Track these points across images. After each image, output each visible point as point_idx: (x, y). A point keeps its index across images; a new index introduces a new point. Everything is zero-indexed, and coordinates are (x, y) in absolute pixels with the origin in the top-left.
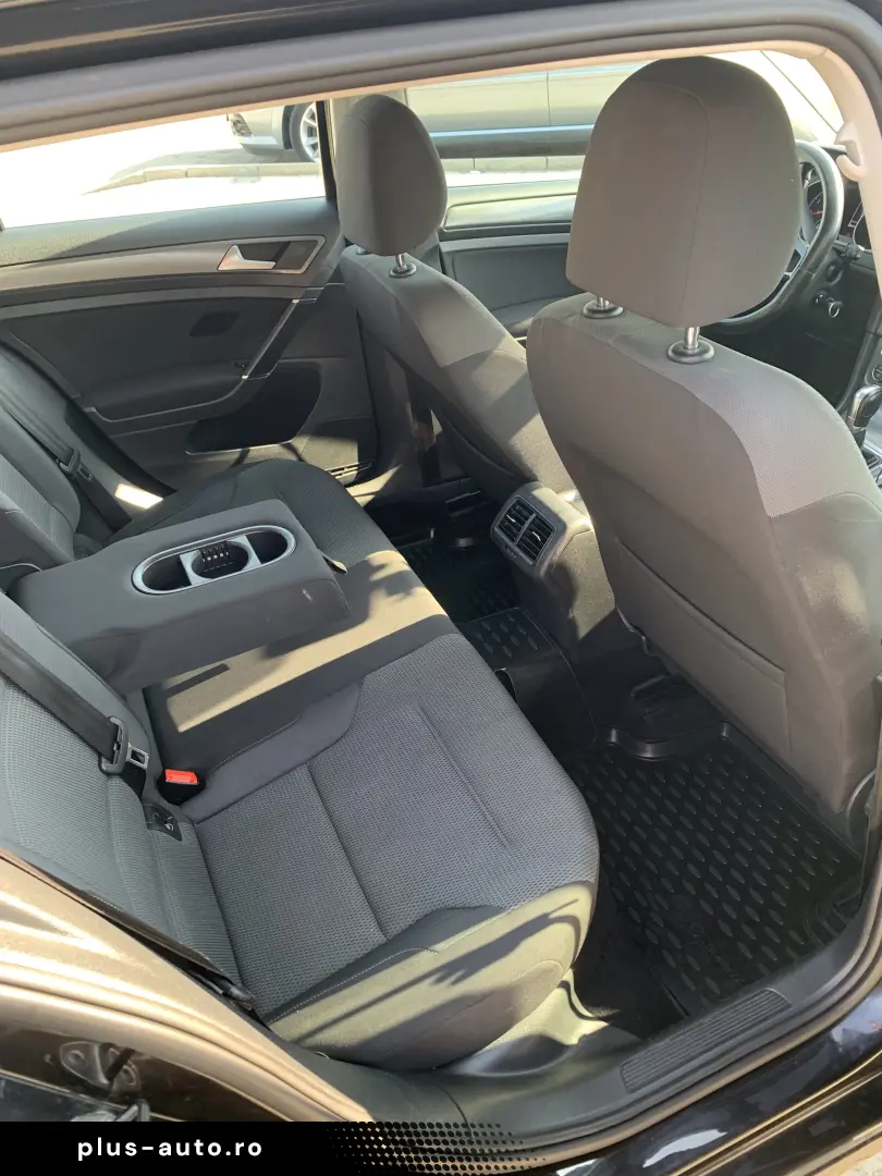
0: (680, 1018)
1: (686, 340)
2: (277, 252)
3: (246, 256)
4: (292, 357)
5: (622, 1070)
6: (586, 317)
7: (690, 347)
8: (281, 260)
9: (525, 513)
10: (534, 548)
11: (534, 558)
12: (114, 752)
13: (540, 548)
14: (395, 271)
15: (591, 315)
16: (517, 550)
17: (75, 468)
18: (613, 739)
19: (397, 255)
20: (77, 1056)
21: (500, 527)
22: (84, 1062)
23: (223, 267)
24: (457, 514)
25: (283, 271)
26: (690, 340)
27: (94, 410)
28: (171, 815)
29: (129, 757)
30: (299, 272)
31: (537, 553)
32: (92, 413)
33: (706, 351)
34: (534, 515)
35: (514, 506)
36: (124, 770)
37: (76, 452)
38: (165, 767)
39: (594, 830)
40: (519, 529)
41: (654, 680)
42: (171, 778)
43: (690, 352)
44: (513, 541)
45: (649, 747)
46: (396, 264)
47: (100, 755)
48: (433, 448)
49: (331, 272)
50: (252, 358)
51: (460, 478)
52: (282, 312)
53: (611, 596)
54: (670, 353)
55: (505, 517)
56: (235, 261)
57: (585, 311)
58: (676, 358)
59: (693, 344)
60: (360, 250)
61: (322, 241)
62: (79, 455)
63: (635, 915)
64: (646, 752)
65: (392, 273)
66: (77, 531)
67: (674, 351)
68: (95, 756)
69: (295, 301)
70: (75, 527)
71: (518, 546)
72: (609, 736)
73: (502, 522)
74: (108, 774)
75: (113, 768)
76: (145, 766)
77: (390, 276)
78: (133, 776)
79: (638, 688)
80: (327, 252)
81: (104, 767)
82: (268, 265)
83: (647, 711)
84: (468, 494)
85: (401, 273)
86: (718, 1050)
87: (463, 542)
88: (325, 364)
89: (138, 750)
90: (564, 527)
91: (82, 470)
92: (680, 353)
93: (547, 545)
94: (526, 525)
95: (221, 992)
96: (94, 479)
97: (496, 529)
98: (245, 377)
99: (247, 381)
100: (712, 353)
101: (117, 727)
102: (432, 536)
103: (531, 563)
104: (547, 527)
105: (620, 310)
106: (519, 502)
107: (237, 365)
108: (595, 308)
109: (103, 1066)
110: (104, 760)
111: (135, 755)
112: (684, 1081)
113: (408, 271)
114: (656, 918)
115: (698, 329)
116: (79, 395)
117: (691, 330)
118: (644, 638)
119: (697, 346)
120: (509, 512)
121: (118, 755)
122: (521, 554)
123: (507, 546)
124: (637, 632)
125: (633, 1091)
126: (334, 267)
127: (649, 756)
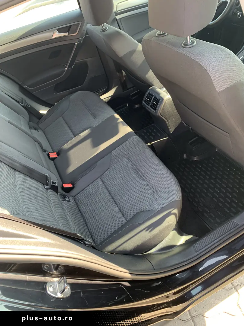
0: (210, 230)
1: (187, 41)
2: (68, 29)
3: (60, 32)
4: (78, 60)
5: (194, 247)
6: (157, 37)
7: (189, 42)
8: (70, 32)
9: (151, 97)
10: (155, 107)
11: (155, 110)
12: (47, 183)
13: (157, 106)
14: (102, 30)
15: (159, 36)
16: (150, 108)
17: (25, 103)
18: (185, 157)
19: (102, 25)
20: (47, 266)
21: (145, 102)
22: (49, 267)
23: (54, 37)
24: (134, 98)
25: (71, 35)
26: (188, 40)
27: (26, 86)
28: (67, 196)
29: (52, 184)
30: (76, 34)
31: (156, 108)
32: (26, 87)
33: (193, 43)
34: (154, 97)
35: (148, 95)
36: (51, 187)
37: (24, 99)
38: (63, 184)
39: (179, 186)
40: (150, 102)
41: (194, 139)
42: (65, 186)
43: (189, 44)
44: (149, 105)
45: (195, 157)
46: (102, 28)
47: (44, 184)
48: (125, 81)
49: (85, 33)
50: (67, 62)
51: (133, 87)
52: (73, 48)
53: (179, 117)
54: (183, 45)
55: (146, 99)
56: (57, 35)
57: (157, 35)
58: (185, 47)
59: (190, 41)
60: (91, 25)
61: (81, 23)
62: (25, 100)
63: (195, 204)
64: (194, 159)
65: (101, 31)
66: (30, 121)
67: (184, 44)
68: (43, 185)
69: (76, 43)
70: (28, 121)
71: (150, 107)
72: (183, 156)
73: (145, 100)
74: (47, 189)
75: (48, 187)
76: (57, 185)
77: (101, 32)
78: (54, 188)
79: (191, 141)
80: (83, 26)
81: (45, 188)
82: (67, 34)
83: (193, 147)
84: (136, 91)
85: (104, 30)
86: (220, 238)
87: (137, 106)
88: (88, 60)
89: (54, 181)
90: (163, 99)
91: (27, 104)
92: (186, 45)
93: (158, 106)
94: (152, 100)
95: (83, 243)
96: (31, 106)
97: (144, 103)
98: (66, 69)
99: (67, 70)
100: (195, 43)
101: (47, 176)
102: (128, 106)
103: (154, 111)
104: (158, 100)
105: (166, 34)
106: (149, 94)
107: (64, 66)
108: (160, 34)
109: (54, 268)
110: (45, 186)
111: (53, 183)
112: (212, 247)
113: (106, 29)
114: (202, 205)
115: (190, 36)
116: (21, 83)
117: (188, 37)
118: (190, 128)
119: (191, 41)
120: (147, 97)
121: (49, 183)
122: (151, 109)
123: (147, 107)
124: (188, 126)
125: (197, 252)
126: (86, 30)
127: (196, 160)
